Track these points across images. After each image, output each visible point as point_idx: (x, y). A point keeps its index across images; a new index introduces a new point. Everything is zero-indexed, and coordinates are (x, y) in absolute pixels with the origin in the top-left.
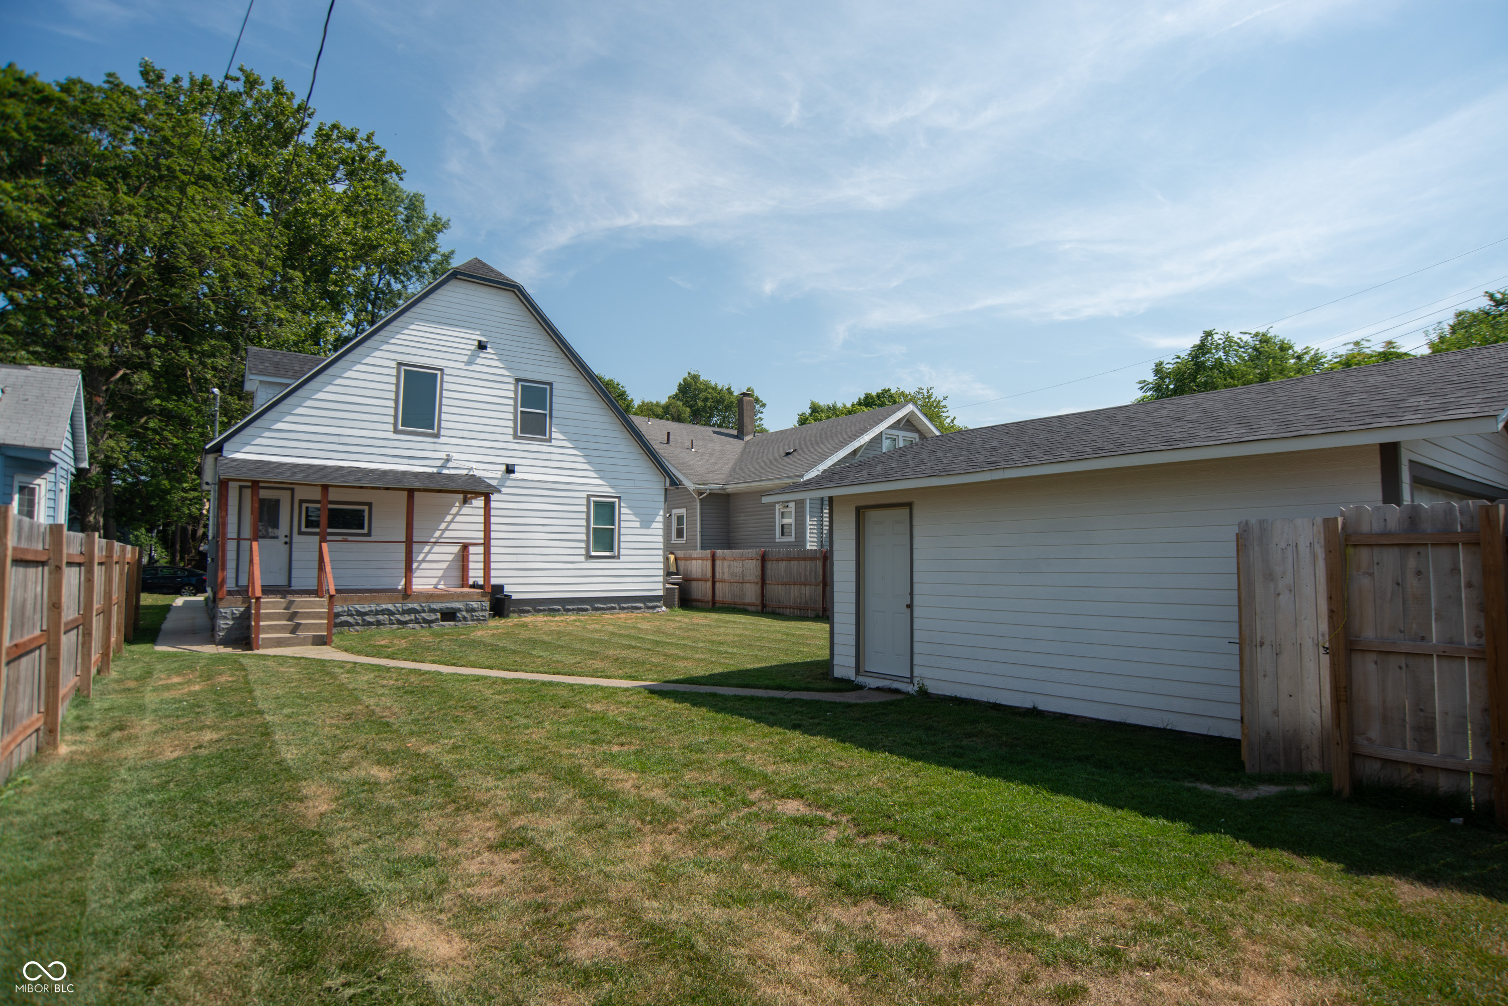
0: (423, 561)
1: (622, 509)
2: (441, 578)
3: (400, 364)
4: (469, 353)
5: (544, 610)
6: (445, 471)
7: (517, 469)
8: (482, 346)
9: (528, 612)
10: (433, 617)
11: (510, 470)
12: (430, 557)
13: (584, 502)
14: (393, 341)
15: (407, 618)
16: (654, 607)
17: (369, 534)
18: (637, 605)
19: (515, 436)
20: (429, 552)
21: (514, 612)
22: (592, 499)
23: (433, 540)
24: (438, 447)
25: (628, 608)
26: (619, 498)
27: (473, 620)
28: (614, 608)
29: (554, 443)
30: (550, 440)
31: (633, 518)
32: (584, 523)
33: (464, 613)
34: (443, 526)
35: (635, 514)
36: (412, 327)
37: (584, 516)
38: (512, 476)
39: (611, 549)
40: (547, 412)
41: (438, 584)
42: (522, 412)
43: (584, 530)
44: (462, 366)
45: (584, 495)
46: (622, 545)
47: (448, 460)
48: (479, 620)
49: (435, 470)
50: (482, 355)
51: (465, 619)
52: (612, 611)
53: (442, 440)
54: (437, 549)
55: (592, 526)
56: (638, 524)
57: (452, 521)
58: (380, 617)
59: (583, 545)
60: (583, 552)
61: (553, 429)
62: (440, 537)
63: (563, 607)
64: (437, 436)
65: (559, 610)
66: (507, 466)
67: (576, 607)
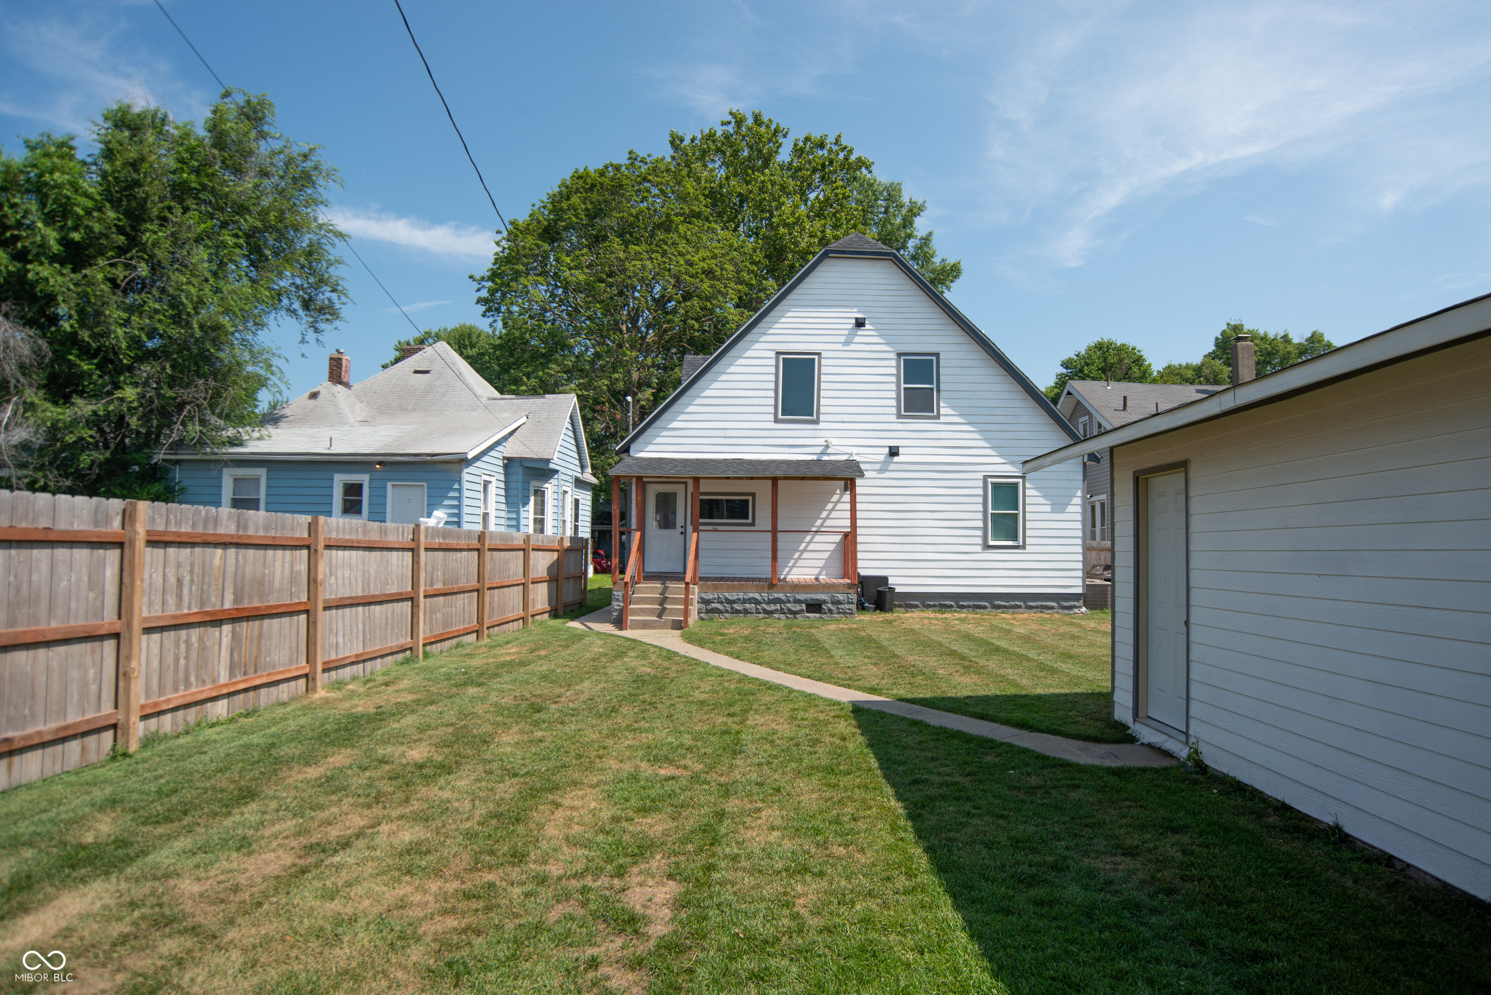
0: (805, 550)
1: (1028, 492)
2: (822, 568)
3: (778, 353)
4: (846, 332)
5: (934, 606)
6: (825, 458)
7: (901, 450)
8: (860, 323)
9: (916, 606)
10: (798, 608)
11: (894, 452)
12: (812, 547)
13: (980, 484)
14: (771, 331)
15: (772, 607)
16: (1071, 608)
17: (753, 524)
18: (1048, 604)
19: (899, 416)
20: (810, 542)
21: (900, 606)
22: (990, 480)
23: (814, 529)
24: (817, 433)
25: (1037, 607)
26: (1023, 477)
27: (839, 613)
28: (1019, 607)
29: (943, 419)
30: (938, 417)
31: (1041, 500)
32: (980, 508)
33: (830, 605)
34: (824, 514)
35: (1044, 496)
36: (789, 314)
37: (980, 500)
38: (896, 459)
39: (1015, 538)
40: (934, 386)
41: (819, 574)
42: (905, 389)
43: (980, 516)
44: (839, 347)
45: (980, 476)
46: (1028, 533)
47: (827, 447)
48: (845, 613)
49: (815, 457)
50: (860, 333)
51: (830, 611)
52: (1016, 610)
53: (822, 425)
54: (818, 538)
55: (990, 511)
56: (1048, 508)
57: (833, 509)
58: (747, 606)
59: (980, 533)
60: (980, 541)
61: (942, 404)
62: (822, 526)
63: (957, 603)
64: (817, 422)
65: (951, 606)
66: (890, 448)
67: (971, 603)
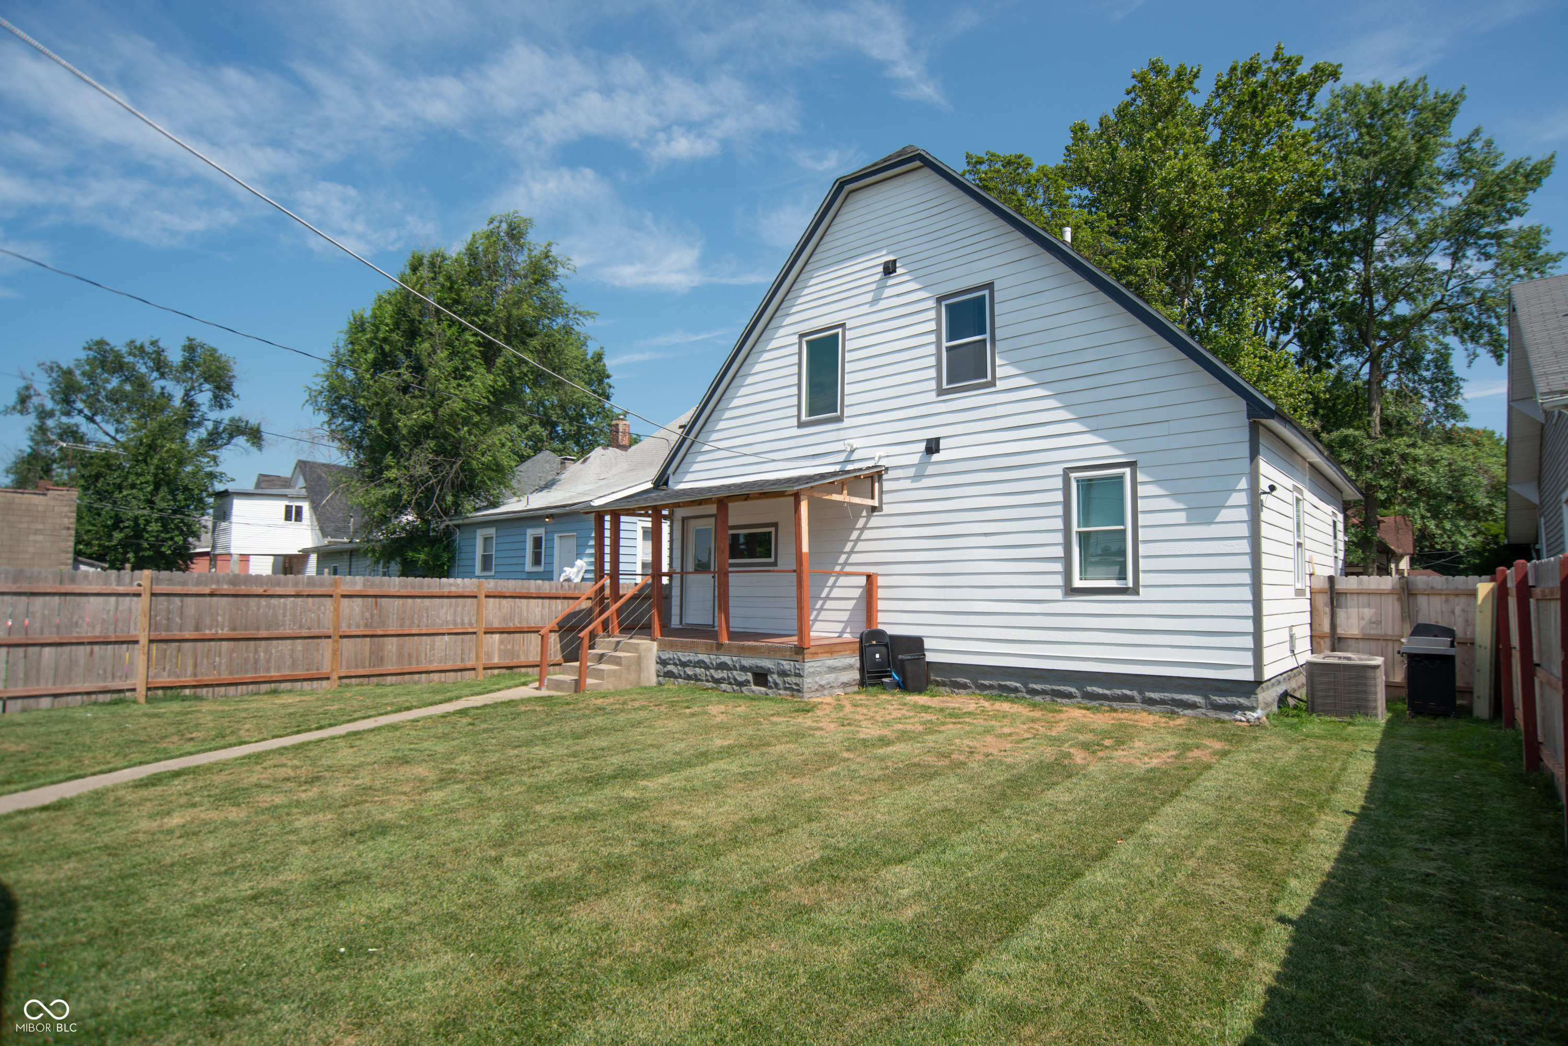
0: (827, 598)
1: (1141, 490)
3: (802, 336)
4: (874, 287)
5: (991, 687)
6: (850, 467)
7: (943, 444)
8: (889, 269)
9: (965, 686)
10: (741, 677)
11: (933, 447)
12: (836, 593)
13: (1059, 482)
14: (794, 309)
15: (719, 675)
16: (1232, 708)
17: (775, 564)
18: (1185, 697)
19: (941, 392)
20: (833, 586)
22: (1073, 475)
23: (838, 568)
24: (842, 435)
25: (1162, 702)
26: (1132, 465)
27: (786, 689)
28: (1131, 699)
29: (1000, 385)
30: (992, 384)
31: (1169, 503)
32: (1059, 524)
33: (775, 676)
34: (848, 548)
35: (1173, 495)
36: (813, 282)
37: (1059, 510)
38: (935, 457)
39: (1122, 576)
40: (987, 336)
42: (949, 349)
43: (1059, 538)
44: (866, 309)
45: (1059, 469)
46: (1142, 564)
47: (852, 451)
48: (791, 689)
49: (837, 468)
50: (890, 282)
51: (776, 684)
52: (1126, 705)
53: (847, 422)
54: (843, 581)
55: (1075, 528)
56: (1181, 517)
57: (858, 540)
58: (698, 670)
59: (1059, 567)
60: (1059, 580)
61: (998, 362)
62: (846, 563)
63: (1025, 686)
64: (840, 419)
65: (1016, 690)
66: (929, 441)
67: (1048, 687)
